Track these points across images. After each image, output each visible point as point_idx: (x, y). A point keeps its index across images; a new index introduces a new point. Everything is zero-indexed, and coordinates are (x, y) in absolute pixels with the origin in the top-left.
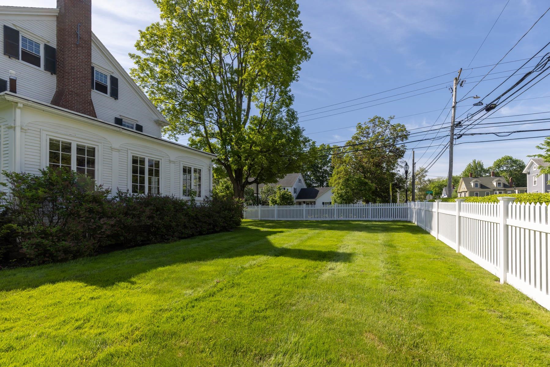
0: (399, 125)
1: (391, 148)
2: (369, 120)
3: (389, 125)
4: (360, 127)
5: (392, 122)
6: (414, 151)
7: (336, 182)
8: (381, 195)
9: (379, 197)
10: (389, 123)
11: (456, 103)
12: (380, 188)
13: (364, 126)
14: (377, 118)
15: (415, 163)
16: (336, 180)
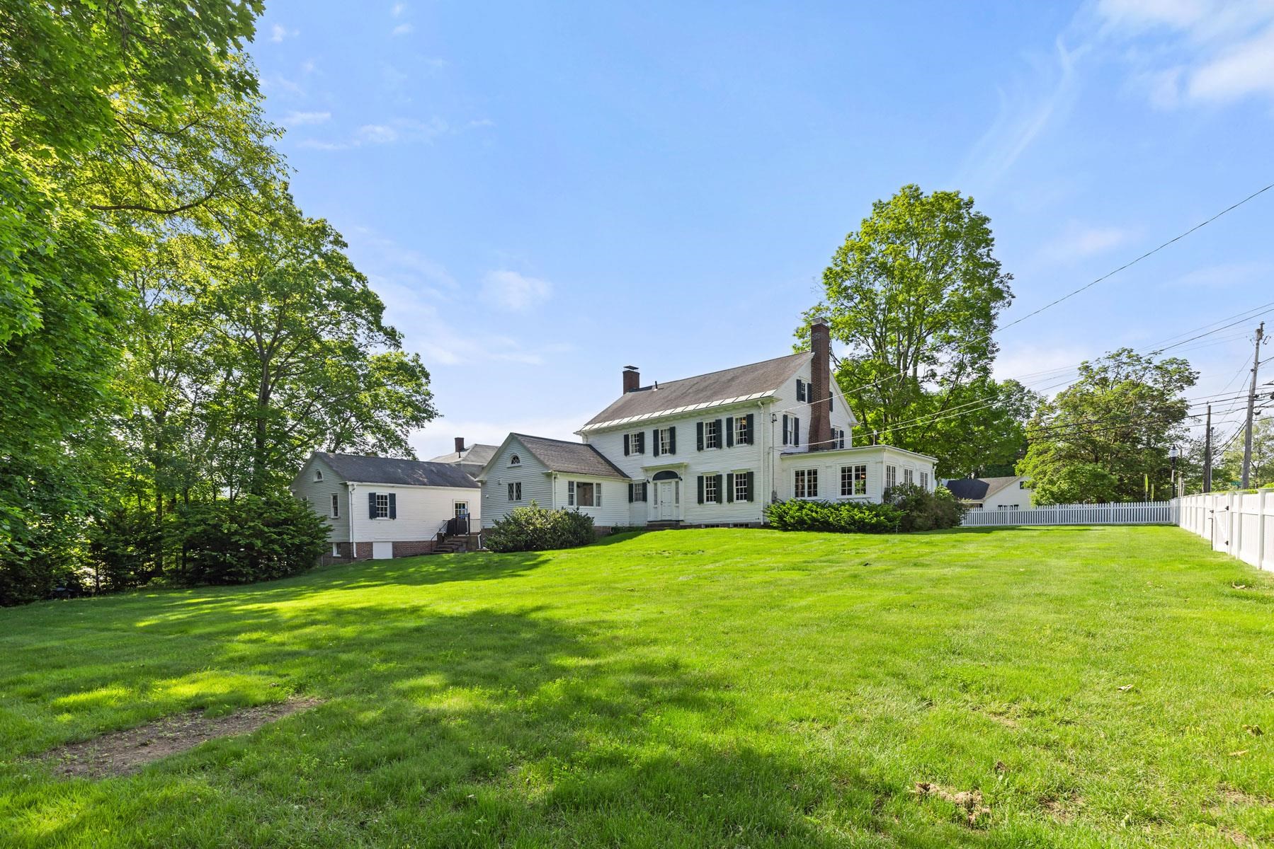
0: (1172, 362)
1: (1155, 403)
2: (1106, 355)
3: (1151, 366)
4: (1086, 368)
5: (1157, 361)
6: (1210, 407)
7: (1037, 470)
8: (1132, 489)
9: (1128, 494)
10: (1150, 363)
11: (1257, 363)
12: (1129, 478)
13: (1096, 367)
14: (1124, 350)
15: (1213, 428)
16: (1036, 467)
